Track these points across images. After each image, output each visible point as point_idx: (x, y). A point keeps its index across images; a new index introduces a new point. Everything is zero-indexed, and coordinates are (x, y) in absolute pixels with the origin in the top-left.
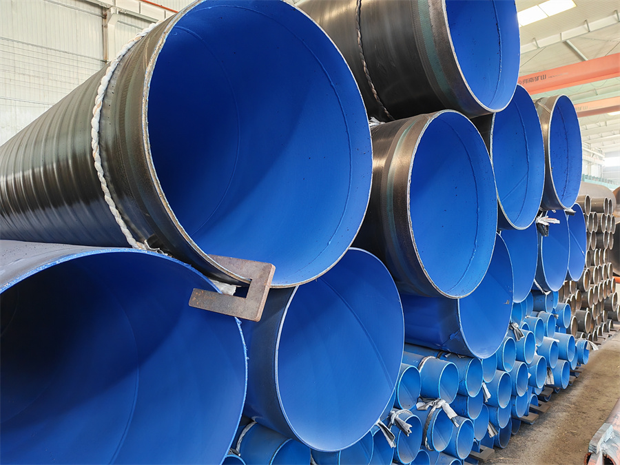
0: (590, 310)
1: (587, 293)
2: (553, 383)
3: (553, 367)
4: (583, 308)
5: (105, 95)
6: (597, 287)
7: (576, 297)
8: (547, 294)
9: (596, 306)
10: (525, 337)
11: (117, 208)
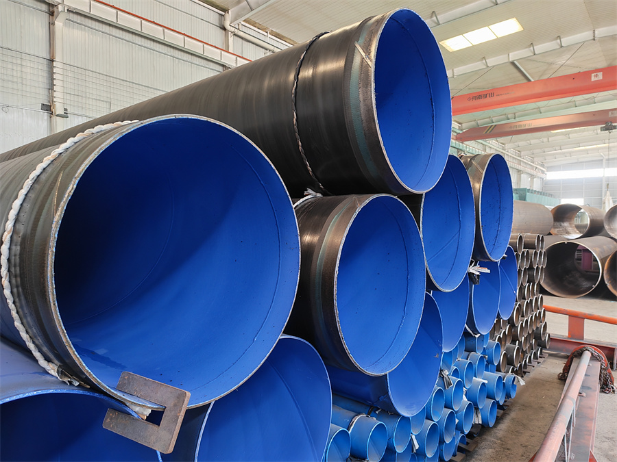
0: (520, 343)
1: (518, 327)
2: (481, 423)
3: (480, 407)
4: (513, 342)
5: (17, 220)
6: (527, 321)
7: (507, 333)
8: (477, 336)
9: (526, 339)
10: (453, 385)
11: (27, 332)
